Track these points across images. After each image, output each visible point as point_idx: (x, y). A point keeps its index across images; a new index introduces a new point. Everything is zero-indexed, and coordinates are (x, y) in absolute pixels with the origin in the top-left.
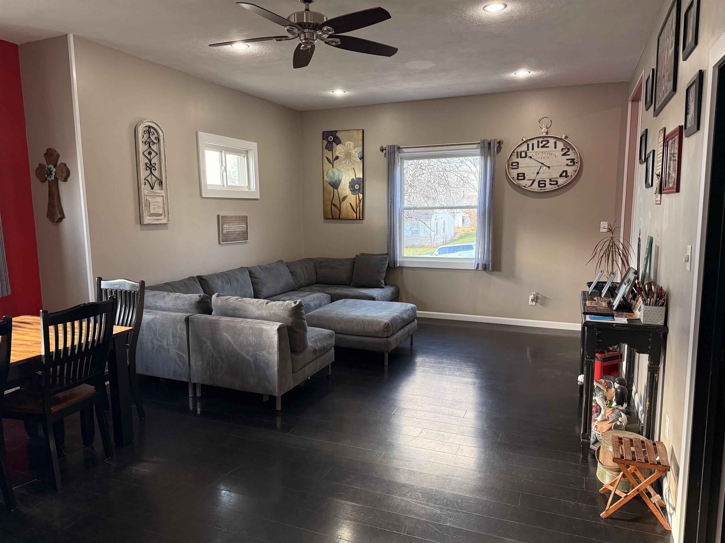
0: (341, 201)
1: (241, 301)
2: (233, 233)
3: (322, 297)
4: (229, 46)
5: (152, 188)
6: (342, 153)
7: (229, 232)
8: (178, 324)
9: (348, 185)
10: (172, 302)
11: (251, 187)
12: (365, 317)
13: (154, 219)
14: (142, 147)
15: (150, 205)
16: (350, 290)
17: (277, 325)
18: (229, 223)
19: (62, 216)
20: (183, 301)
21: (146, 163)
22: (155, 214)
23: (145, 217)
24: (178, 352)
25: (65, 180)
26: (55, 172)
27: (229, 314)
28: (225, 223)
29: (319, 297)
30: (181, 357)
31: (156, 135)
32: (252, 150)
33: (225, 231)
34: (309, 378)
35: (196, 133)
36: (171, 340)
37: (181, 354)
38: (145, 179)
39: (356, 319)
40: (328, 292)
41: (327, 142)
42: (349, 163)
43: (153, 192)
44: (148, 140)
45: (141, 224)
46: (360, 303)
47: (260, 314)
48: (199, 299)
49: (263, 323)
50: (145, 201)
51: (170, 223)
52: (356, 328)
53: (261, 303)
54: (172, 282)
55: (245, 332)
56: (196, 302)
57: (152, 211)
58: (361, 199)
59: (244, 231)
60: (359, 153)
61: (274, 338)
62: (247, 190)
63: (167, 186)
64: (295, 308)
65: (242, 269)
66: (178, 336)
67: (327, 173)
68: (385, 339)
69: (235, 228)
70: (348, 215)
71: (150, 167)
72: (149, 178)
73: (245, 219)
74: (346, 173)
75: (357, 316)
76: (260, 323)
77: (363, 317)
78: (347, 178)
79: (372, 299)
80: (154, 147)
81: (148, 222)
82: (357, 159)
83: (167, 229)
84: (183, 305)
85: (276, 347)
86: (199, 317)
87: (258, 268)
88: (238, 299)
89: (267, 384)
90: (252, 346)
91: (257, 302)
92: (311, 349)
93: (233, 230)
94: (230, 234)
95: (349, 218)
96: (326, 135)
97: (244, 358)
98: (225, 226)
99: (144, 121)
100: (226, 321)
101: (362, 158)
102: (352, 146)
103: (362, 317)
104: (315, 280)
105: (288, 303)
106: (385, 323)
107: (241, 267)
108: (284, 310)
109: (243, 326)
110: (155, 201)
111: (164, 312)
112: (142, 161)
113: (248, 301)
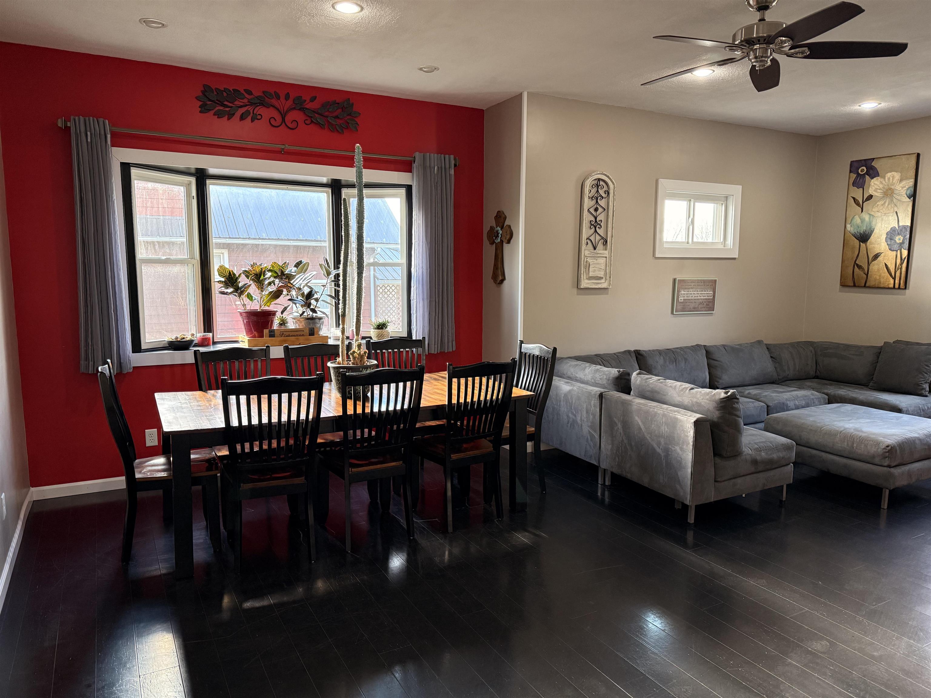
0: (870, 260)
1: (661, 383)
2: (693, 302)
3: (812, 397)
4: (689, 74)
5: (595, 249)
6: (879, 189)
7: (688, 299)
8: (592, 400)
9: (884, 236)
10: (591, 375)
11: (727, 242)
12: (858, 431)
13: (593, 283)
14: (588, 203)
15: (590, 267)
16: (861, 393)
17: (695, 417)
18: (689, 289)
19: (503, 278)
20: (602, 375)
21: (591, 221)
22: (595, 277)
23: (583, 281)
24: (591, 431)
25: (509, 242)
26: (501, 235)
27: (646, 396)
28: (682, 288)
29: (806, 396)
30: (592, 436)
31: (605, 188)
32: (733, 195)
33: (682, 298)
34: (744, 496)
35: (656, 181)
36: (585, 416)
37: (592, 433)
38: (588, 239)
39: (841, 432)
40: (826, 391)
41: (856, 175)
42: (889, 204)
43: (594, 252)
44: (596, 195)
45: (578, 288)
46: (864, 412)
47: (681, 400)
48: (617, 375)
49: (679, 412)
50: (585, 263)
51: (611, 287)
52: (840, 445)
53: (684, 388)
54: (604, 354)
55: (658, 419)
56: (614, 377)
57: (591, 274)
58: (905, 258)
59: (709, 299)
60: (908, 189)
61: (689, 432)
62: (721, 247)
63: (612, 246)
64: (725, 399)
65: (698, 347)
66: (592, 413)
67: (852, 220)
68: (885, 469)
69: (696, 295)
70: (880, 281)
71: (595, 225)
72: (592, 238)
73: (712, 284)
74: (882, 220)
75: (845, 429)
76: (675, 412)
77: (854, 431)
78: (883, 226)
79: (897, 409)
80: (602, 203)
81: (586, 286)
82: (904, 198)
83: (607, 294)
84: (601, 379)
85: (692, 444)
86: (613, 395)
87: (721, 348)
88: (659, 380)
89: (678, 487)
90: (664, 438)
91: (680, 386)
92: (748, 457)
93: (693, 298)
94: (689, 302)
95: (882, 286)
96: (854, 166)
97: (654, 450)
98: (683, 292)
99: (593, 174)
100: (640, 403)
101: (913, 196)
102: (896, 179)
103: (852, 431)
104: (812, 373)
105: (717, 392)
106: (887, 445)
107: (698, 345)
108: (710, 401)
109: (656, 412)
110: (596, 263)
111: (582, 385)
112: (586, 219)
113: (670, 383)
